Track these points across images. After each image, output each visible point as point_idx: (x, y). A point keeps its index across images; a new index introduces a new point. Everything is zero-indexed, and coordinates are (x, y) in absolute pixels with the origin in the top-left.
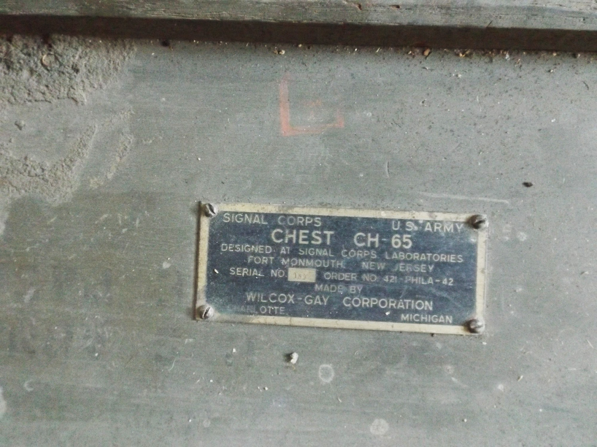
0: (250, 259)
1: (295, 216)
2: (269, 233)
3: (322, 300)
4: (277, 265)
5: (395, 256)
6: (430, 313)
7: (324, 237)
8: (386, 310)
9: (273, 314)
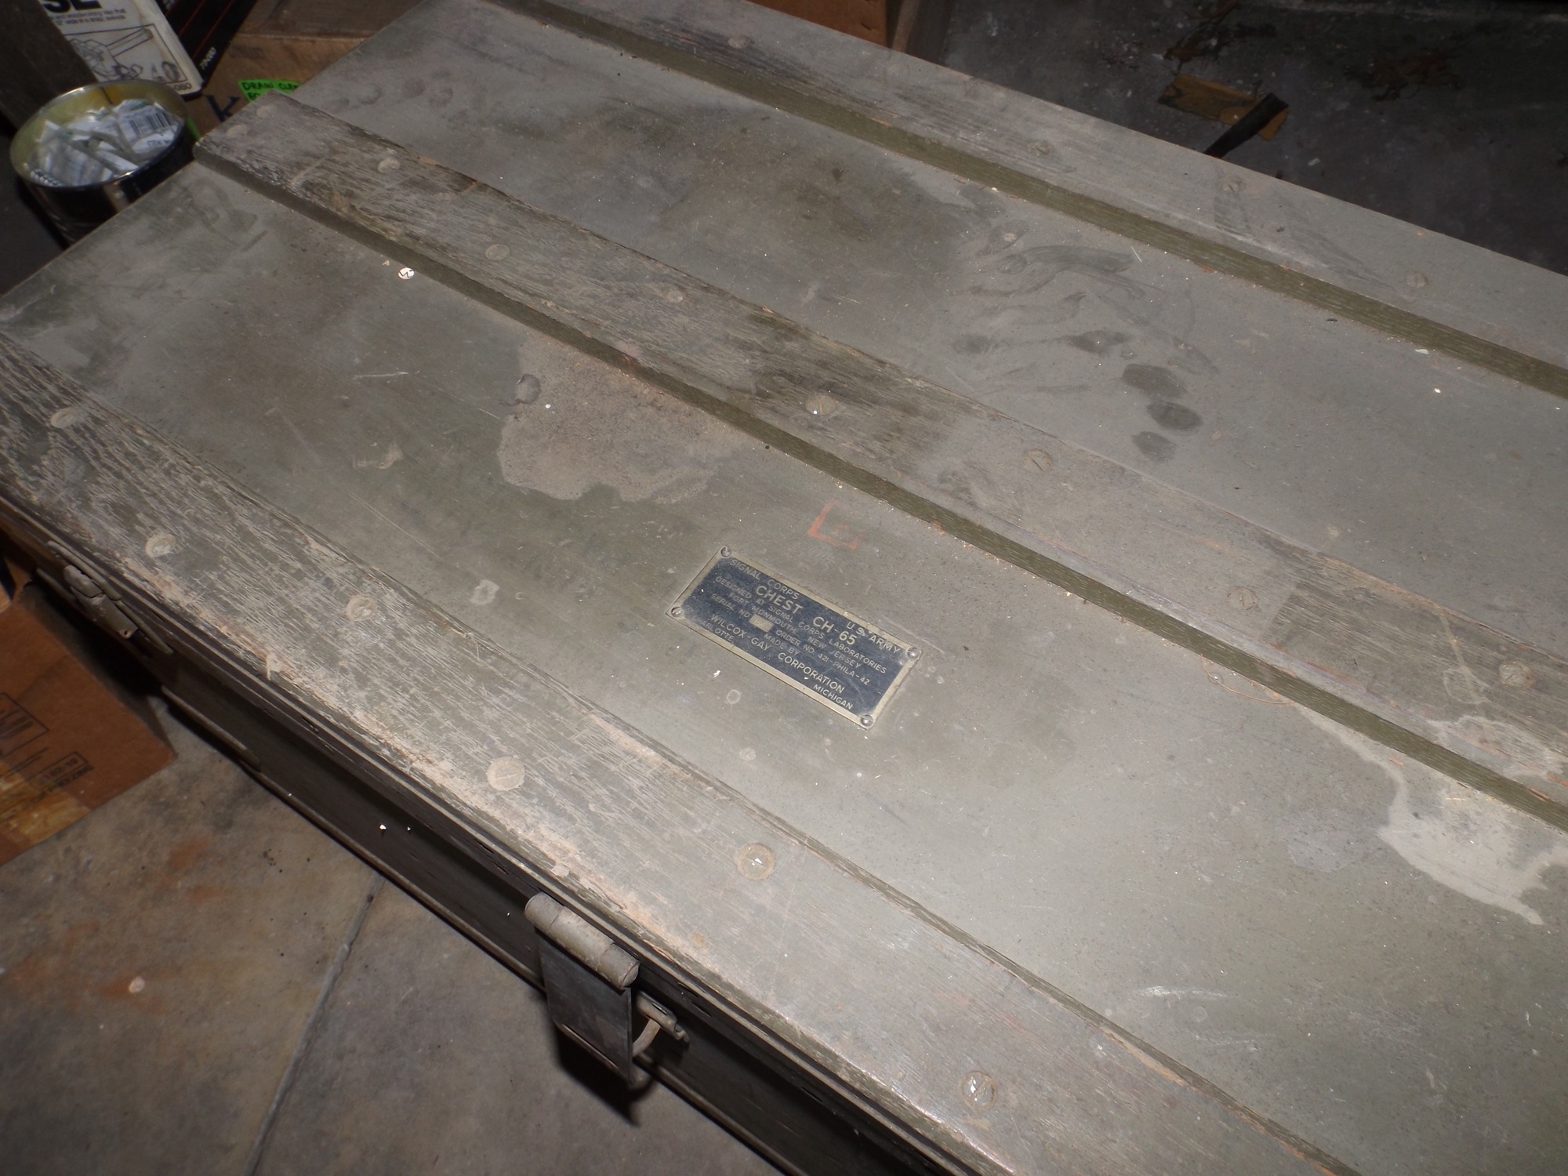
0: (731, 595)
1: (782, 584)
2: (756, 586)
3: (764, 646)
4: (747, 608)
5: (836, 644)
6: (837, 694)
7: (794, 607)
8: (807, 676)
9: (723, 637)
